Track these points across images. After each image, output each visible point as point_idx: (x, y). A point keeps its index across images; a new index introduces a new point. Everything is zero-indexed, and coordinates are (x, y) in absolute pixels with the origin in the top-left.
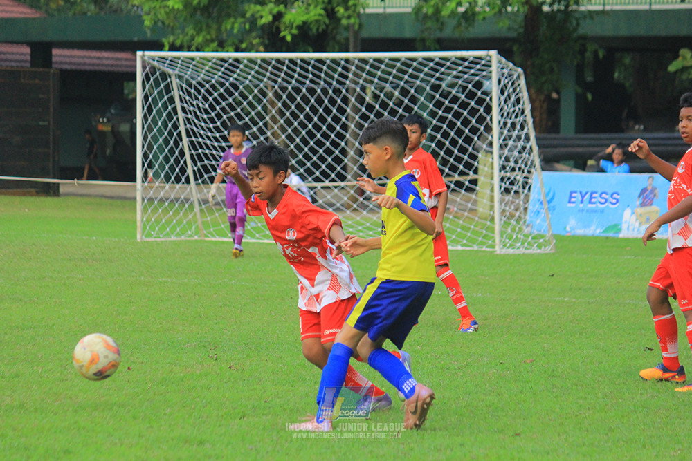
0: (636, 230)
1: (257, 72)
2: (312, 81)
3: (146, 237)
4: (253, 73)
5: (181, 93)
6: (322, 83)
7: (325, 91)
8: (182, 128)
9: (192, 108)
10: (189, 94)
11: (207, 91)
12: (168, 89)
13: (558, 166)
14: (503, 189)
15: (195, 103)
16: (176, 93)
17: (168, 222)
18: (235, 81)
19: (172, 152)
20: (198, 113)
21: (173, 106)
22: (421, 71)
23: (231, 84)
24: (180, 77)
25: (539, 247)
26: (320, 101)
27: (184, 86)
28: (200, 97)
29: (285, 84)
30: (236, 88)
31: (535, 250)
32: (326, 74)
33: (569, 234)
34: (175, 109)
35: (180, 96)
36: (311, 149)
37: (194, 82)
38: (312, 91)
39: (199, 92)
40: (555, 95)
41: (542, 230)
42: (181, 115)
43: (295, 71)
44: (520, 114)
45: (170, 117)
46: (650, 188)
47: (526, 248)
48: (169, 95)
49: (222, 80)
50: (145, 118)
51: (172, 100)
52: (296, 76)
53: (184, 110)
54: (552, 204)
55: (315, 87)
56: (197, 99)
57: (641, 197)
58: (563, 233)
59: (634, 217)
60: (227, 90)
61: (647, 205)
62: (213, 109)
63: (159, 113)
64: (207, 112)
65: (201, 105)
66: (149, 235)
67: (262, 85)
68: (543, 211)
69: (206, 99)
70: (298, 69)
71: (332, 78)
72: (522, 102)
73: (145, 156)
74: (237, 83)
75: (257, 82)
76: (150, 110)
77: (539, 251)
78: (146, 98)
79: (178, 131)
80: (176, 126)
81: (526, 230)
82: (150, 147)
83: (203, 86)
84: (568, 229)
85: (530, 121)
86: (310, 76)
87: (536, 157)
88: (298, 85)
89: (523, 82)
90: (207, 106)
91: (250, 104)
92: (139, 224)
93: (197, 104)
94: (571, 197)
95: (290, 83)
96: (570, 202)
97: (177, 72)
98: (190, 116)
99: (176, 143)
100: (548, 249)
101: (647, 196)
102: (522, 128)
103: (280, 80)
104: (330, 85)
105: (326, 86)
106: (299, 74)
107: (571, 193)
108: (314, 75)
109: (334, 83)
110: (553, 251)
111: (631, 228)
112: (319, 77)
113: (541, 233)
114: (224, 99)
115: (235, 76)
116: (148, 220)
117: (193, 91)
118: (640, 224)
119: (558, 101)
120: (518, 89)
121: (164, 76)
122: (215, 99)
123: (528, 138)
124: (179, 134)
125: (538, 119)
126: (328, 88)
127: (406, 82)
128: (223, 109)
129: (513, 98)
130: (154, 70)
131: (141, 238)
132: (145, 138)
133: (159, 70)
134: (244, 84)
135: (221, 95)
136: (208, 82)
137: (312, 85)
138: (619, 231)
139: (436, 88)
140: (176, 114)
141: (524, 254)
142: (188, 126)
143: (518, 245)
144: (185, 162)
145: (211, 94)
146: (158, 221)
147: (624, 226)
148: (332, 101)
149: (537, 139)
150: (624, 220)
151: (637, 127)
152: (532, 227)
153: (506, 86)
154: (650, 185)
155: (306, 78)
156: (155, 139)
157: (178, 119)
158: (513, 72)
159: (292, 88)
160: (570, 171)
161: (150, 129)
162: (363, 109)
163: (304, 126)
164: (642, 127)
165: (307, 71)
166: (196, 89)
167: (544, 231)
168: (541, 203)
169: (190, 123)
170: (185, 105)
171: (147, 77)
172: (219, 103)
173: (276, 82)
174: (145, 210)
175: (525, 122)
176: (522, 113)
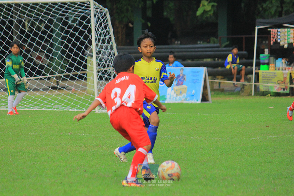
0: (174, 99)
14: (99, 76)
40: (130, 25)
44: (107, 34)
46: (181, 75)
57: (177, 80)
59: (173, 92)
61: (180, 85)
72: (108, 28)
85: (113, 38)
89: (108, 16)
101: (180, 80)
102: (108, 43)
111: (172, 97)
118: (177, 95)
119: (132, 29)
120: (105, 21)
123: (112, 49)
129: (103, 25)
138: (165, 99)
147: (168, 97)
149: (118, 49)
150: (168, 93)
151: (176, 42)
153: (99, 18)
154: (182, 73)
158: (102, 11)
164: (179, 42)
175: (110, 38)
176: (109, 34)
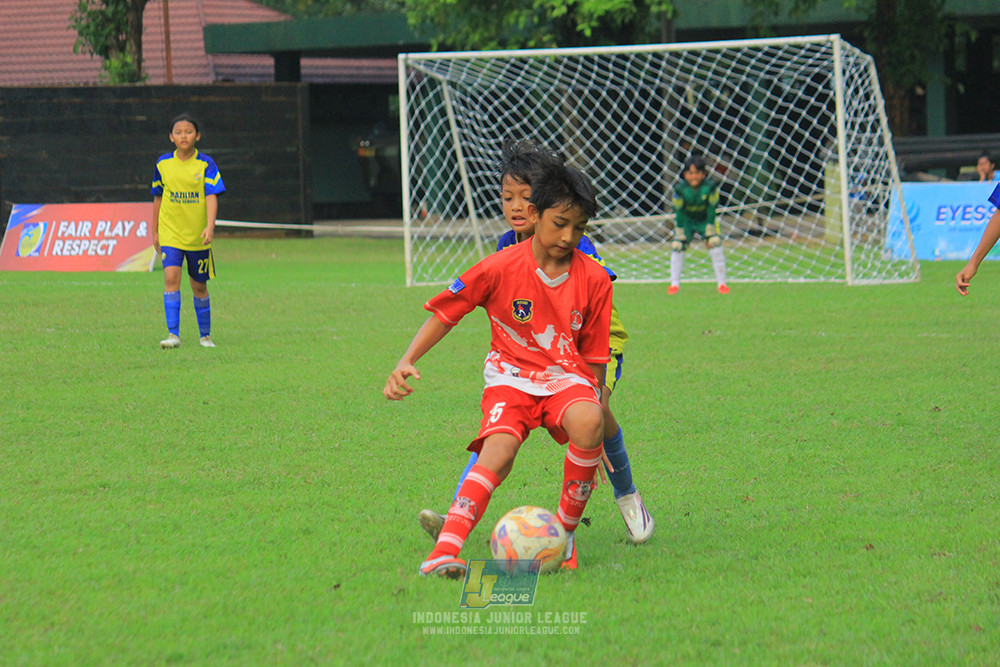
1: (546, 74)
2: (613, 82)
3: (418, 281)
4: (540, 74)
5: (454, 103)
6: (626, 83)
7: (629, 94)
8: (457, 146)
9: (468, 121)
10: (464, 103)
11: (486, 99)
12: (439, 98)
13: (922, 175)
14: (852, 205)
15: (471, 114)
16: (448, 103)
17: (444, 263)
18: (519, 86)
19: (445, 175)
20: (476, 127)
21: (445, 118)
22: (747, 64)
23: (515, 90)
24: (453, 85)
25: (901, 275)
26: (624, 106)
27: (458, 94)
28: (477, 107)
29: (580, 87)
30: (521, 94)
31: (896, 280)
32: (631, 72)
33: (938, 259)
34: (447, 123)
35: (454, 108)
36: (615, 166)
37: (469, 89)
38: (613, 94)
39: (476, 101)
40: (919, 91)
41: (904, 254)
42: (455, 129)
43: (592, 70)
44: (871, 112)
45: (442, 133)
47: (885, 278)
48: (440, 106)
49: (503, 85)
50: (412, 136)
51: (443, 112)
52: (594, 76)
53: (459, 124)
54: (916, 223)
55: (617, 88)
56: (473, 109)
58: (931, 258)
60: (510, 97)
62: (494, 121)
63: (429, 129)
64: (486, 126)
65: (478, 117)
66: (420, 279)
67: (552, 89)
68: (904, 232)
69: (485, 109)
70: (596, 68)
71: (638, 77)
72: (872, 97)
73: (413, 182)
74: (523, 88)
75: (546, 86)
76: (417, 125)
77: (901, 281)
78: (411, 112)
79: (451, 150)
80: (449, 144)
81: (884, 256)
82: (419, 171)
83: (480, 94)
84: (937, 252)
85: (884, 121)
86: (611, 75)
87: (893, 165)
88: (596, 87)
89: (873, 71)
90: (486, 117)
91: (538, 112)
92: (408, 265)
93: (474, 117)
94: (939, 213)
95: (586, 85)
96: (938, 219)
97: (448, 77)
98: (466, 131)
99: (451, 165)
100: (913, 278)
102: (874, 130)
103: (574, 82)
104: (635, 85)
105: (630, 87)
106: (598, 74)
107: (940, 208)
108: (615, 73)
109: (641, 83)
110: (918, 280)
112: (622, 77)
113: (903, 257)
114: (507, 108)
115: (519, 79)
116: (419, 262)
117: (468, 100)
119: (923, 98)
120: (867, 83)
121: (433, 83)
122: (496, 109)
123: (881, 143)
124: (454, 154)
125: (897, 120)
126: (633, 89)
127: (729, 78)
128: (506, 120)
129: (861, 92)
130: (419, 76)
131: (412, 282)
132: (412, 160)
133: (426, 75)
134: (531, 89)
135: (503, 104)
136: (486, 88)
137: (614, 87)
139: (767, 84)
140: (449, 128)
141: (882, 285)
142: (464, 143)
143: (875, 273)
144: (462, 188)
145: (491, 103)
146: (431, 262)
148: (639, 106)
149: (895, 144)
152: (892, 251)
153: (852, 77)
155: (606, 78)
156: (424, 160)
157: (451, 135)
158: (860, 61)
159: (590, 92)
160: (939, 181)
161: (418, 149)
162: (678, 114)
163: (605, 138)
165: (607, 69)
166: (472, 97)
167: (906, 256)
168: (902, 222)
169: (466, 139)
170: (460, 118)
171: (412, 86)
172: (500, 114)
173: (569, 84)
174: (415, 248)
175: (878, 121)
176: (874, 111)
